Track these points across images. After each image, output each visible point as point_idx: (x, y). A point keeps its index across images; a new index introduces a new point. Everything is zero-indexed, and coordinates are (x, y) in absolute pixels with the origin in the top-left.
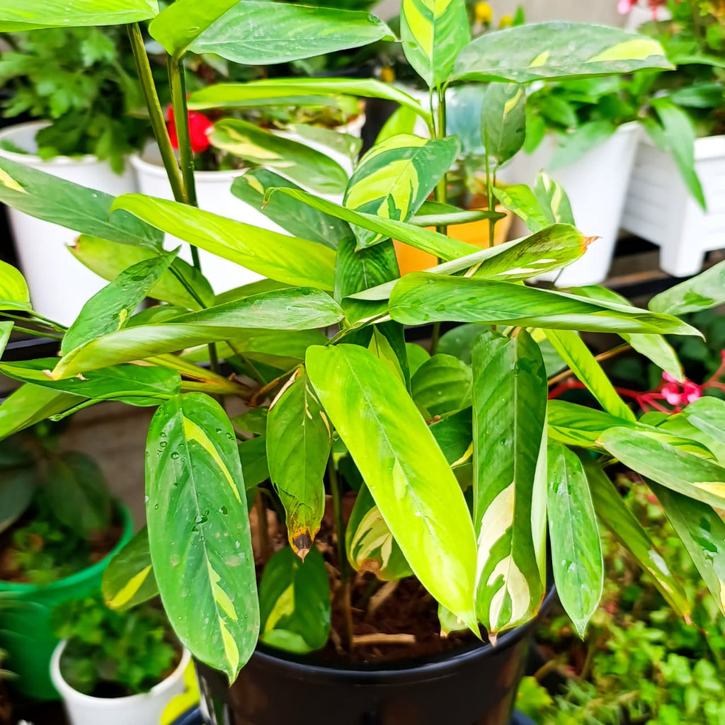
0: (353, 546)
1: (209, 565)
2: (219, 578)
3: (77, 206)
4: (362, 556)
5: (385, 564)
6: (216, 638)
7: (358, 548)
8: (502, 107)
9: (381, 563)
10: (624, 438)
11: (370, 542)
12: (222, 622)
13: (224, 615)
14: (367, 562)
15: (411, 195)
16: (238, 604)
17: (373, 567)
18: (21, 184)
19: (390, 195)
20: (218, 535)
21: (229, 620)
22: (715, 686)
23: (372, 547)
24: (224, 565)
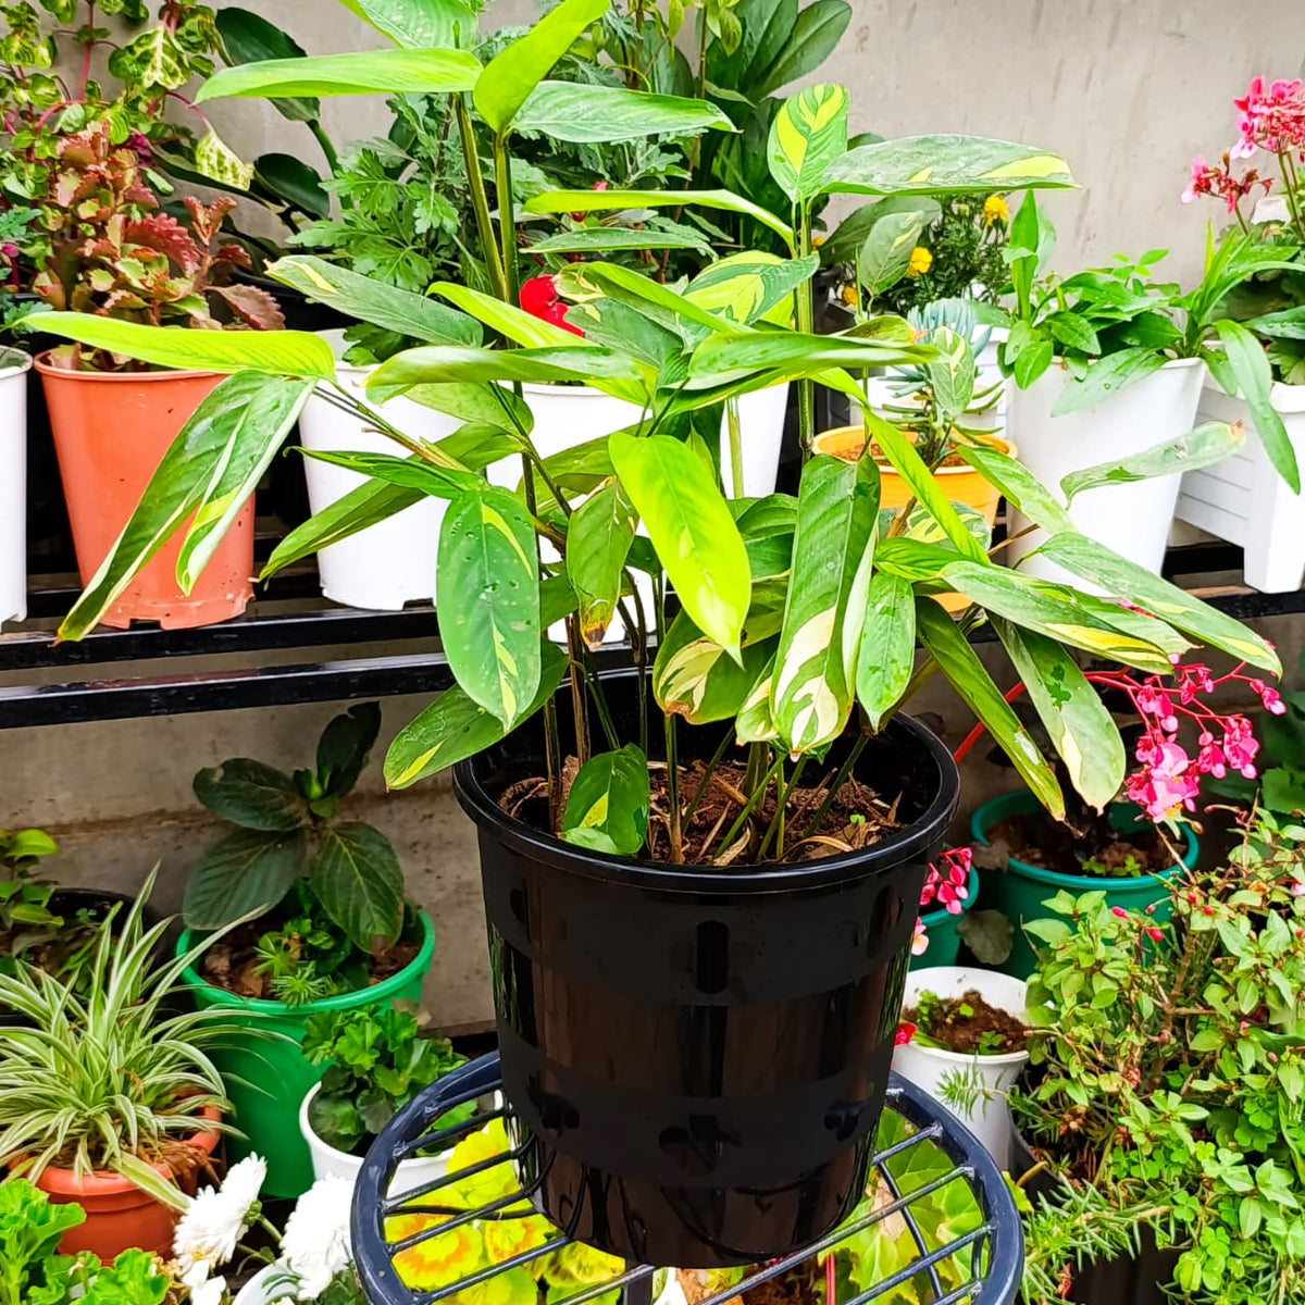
0: (661, 684)
1: (494, 627)
2: (503, 639)
3: (391, 308)
4: (671, 698)
5: (696, 709)
6: (494, 687)
7: (667, 687)
8: (891, 241)
9: (692, 706)
10: (970, 573)
11: (682, 682)
12: (502, 676)
13: (505, 669)
14: (676, 704)
15: (753, 307)
16: (520, 662)
17: (683, 710)
18: (334, 286)
19: (730, 306)
20: (506, 603)
21: (510, 675)
22: (1289, 1200)
23: (683, 689)
24: (510, 629)
